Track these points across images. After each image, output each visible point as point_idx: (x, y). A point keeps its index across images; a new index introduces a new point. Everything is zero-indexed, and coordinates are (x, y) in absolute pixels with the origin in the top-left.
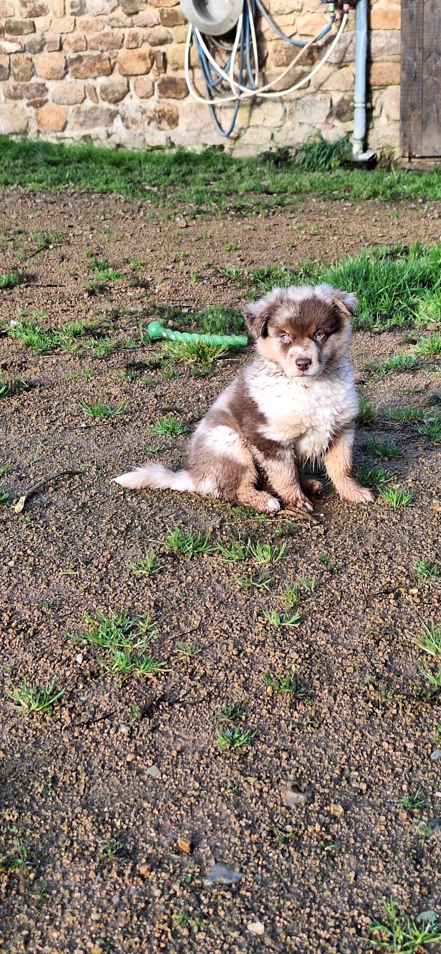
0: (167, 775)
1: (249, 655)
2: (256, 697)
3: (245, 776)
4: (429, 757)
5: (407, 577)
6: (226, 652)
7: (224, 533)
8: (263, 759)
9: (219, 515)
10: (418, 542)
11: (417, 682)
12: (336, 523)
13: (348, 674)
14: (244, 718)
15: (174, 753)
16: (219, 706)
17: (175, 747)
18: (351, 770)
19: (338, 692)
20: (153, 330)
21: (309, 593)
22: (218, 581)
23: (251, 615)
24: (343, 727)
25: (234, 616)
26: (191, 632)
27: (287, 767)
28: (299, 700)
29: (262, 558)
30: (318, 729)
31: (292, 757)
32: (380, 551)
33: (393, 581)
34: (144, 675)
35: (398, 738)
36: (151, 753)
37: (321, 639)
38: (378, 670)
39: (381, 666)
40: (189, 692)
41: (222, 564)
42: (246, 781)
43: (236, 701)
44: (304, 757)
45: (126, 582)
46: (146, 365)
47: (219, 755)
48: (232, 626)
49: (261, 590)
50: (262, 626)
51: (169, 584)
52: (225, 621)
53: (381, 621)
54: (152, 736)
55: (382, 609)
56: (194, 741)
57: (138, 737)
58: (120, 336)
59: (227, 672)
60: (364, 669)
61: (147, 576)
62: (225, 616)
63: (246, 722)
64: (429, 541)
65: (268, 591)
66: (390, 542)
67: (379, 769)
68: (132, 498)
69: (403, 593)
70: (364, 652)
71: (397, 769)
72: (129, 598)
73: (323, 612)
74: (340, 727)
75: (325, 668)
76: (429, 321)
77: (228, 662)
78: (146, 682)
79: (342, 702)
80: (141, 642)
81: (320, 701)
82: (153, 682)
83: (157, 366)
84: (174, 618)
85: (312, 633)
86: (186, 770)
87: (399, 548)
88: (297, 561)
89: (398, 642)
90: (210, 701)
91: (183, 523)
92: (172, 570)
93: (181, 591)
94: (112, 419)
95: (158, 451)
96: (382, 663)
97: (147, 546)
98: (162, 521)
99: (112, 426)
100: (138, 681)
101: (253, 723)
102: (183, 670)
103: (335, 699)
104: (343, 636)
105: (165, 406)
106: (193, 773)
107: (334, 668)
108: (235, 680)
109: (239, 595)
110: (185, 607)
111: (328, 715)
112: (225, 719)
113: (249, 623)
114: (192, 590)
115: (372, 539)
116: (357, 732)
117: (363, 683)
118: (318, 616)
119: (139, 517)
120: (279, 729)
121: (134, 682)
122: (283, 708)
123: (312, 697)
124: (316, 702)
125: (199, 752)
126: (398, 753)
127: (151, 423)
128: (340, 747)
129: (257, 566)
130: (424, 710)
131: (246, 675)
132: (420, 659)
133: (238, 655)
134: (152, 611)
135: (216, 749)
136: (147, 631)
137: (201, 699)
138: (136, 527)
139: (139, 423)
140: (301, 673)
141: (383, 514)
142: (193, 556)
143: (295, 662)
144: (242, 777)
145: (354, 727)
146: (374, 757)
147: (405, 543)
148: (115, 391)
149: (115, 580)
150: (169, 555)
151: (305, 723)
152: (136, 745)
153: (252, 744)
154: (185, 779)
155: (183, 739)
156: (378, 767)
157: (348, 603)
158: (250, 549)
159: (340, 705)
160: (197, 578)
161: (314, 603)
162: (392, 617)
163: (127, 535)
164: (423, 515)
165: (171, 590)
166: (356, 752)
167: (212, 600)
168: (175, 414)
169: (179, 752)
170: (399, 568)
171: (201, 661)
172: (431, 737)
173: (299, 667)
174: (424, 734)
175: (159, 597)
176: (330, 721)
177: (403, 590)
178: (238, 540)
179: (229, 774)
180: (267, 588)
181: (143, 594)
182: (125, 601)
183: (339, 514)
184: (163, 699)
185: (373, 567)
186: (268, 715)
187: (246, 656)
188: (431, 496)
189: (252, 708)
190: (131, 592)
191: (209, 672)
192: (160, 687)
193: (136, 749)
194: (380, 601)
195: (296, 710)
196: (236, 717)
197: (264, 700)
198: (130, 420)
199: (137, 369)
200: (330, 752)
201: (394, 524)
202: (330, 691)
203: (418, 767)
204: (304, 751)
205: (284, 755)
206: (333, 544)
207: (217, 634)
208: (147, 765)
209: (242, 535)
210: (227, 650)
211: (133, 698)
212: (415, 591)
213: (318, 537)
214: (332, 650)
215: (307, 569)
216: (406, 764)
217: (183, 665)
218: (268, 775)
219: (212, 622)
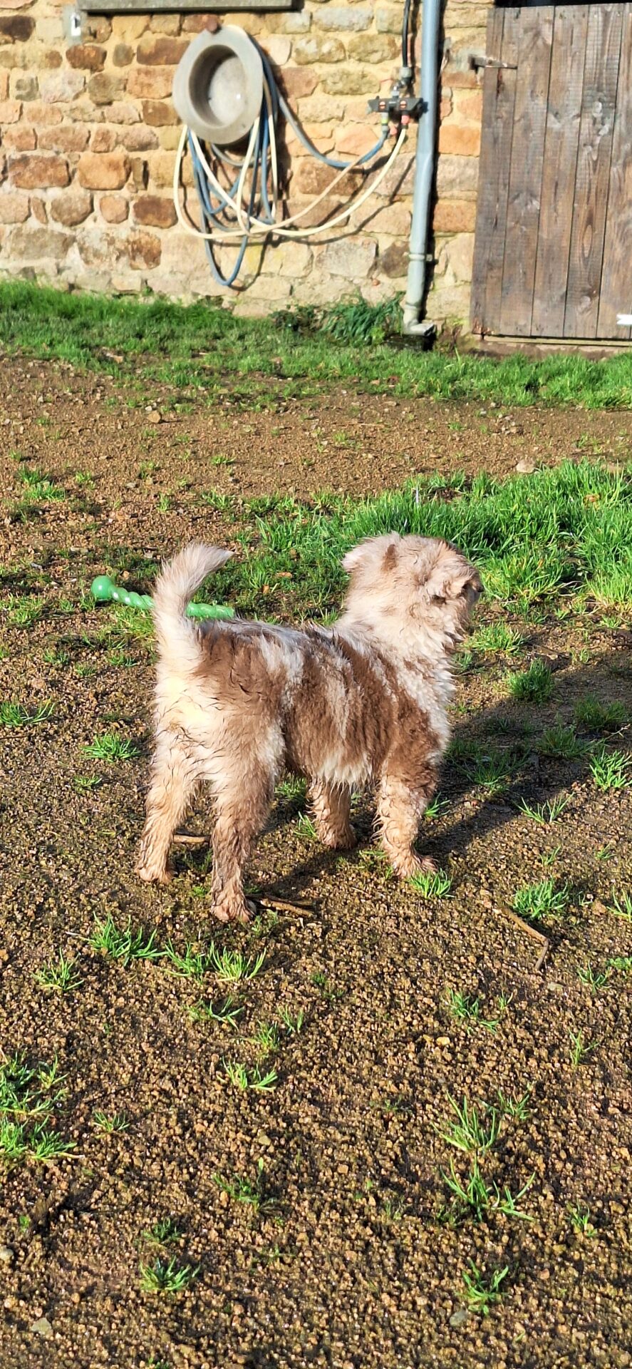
0: (62, 1334)
1: (198, 1135)
2: (203, 1208)
3: (177, 1342)
4: (448, 1322)
5: (438, 1016)
6: (164, 1127)
7: (178, 926)
8: (206, 1314)
9: (173, 895)
10: (455, 958)
11: (440, 1196)
12: (340, 919)
13: (340, 1174)
14: (182, 1242)
15: (76, 1298)
16: (148, 1220)
17: (79, 1286)
18: (332, 1338)
19: (323, 1205)
20: (100, 588)
21: (292, 1036)
22: (163, 1008)
23: (207, 1067)
24: (327, 1266)
25: (181, 1069)
26: (117, 1093)
27: (240, 1330)
28: (265, 1216)
29: (230, 974)
30: (290, 1265)
31: (249, 1314)
32: (400, 970)
33: (415, 1022)
34: (42, 1162)
35: (405, 1289)
36: (42, 1295)
37: (306, 1114)
38: (383, 1172)
39: (388, 1165)
40: (104, 1194)
41: (171, 980)
42: (178, 1351)
43: (173, 1213)
44: (266, 1313)
45: (28, 1001)
46: (86, 644)
47: (142, 1304)
48: (177, 1085)
49: (224, 1026)
50: (221, 1087)
51: (91, 1009)
52: (167, 1077)
53: (394, 1089)
54: (46, 1267)
55: (396, 1068)
56: (106, 1277)
57: (24, 1268)
58: (52, 593)
59: (164, 1163)
60: (364, 1167)
61: (59, 993)
62: (169, 1067)
63: (185, 1249)
64: (472, 959)
65: (233, 1028)
66: (415, 954)
67: (374, 1338)
68: (48, 860)
69: (428, 1044)
70: (366, 1139)
71: (400, 1339)
72: (31, 1030)
73: (312, 1068)
74: (323, 1263)
75: (308, 1163)
76: (493, 598)
77: (166, 1147)
78: (44, 1175)
79: (328, 1223)
80: (43, 1106)
81: (297, 1220)
82: (54, 1174)
83: (102, 646)
84: (93, 1066)
85: (294, 1102)
86: (91, 1327)
87: (426, 966)
88: (280, 980)
89: (415, 1125)
90: (135, 1212)
91: (119, 907)
92: (96, 985)
93: (108, 1020)
94: (30, 728)
95: (93, 786)
96: (391, 1160)
97: (65, 943)
98: (89, 901)
99: (29, 740)
100: (32, 1172)
101: (196, 1251)
102: (99, 1156)
103: (318, 1218)
104: (337, 1110)
105: (109, 711)
106: (102, 1333)
107: (320, 1165)
108: (175, 1177)
109: (191, 1032)
110: (112, 1049)
111: (307, 1243)
112: (155, 1243)
113: (202, 1081)
114: (124, 1021)
115: (390, 949)
116: (347, 1275)
117: (361, 1191)
118: (303, 1074)
119: (57, 893)
120: (234, 1263)
121: (26, 1174)
122: (241, 1229)
123: (286, 1211)
124: (291, 1222)
125: (112, 1298)
126: (404, 1313)
127: (86, 739)
128: (320, 1299)
129: (221, 985)
130: (446, 1242)
131: (191, 1170)
132: (445, 1155)
133: (182, 1136)
134: (62, 1052)
135: (138, 1292)
136: (52, 1087)
137: (121, 1207)
138: (50, 909)
139: (68, 738)
140: (272, 1171)
141: (408, 907)
142: (129, 963)
143: (265, 1152)
144: (173, 1344)
145: (343, 1267)
146: (368, 1318)
147: (437, 959)
148: (37, 683)
149: (12, 998)
150: (94, 960)
151: (272, 1256)
152: (20, 1279)
153: (192, 1288)
154: (89, 1343)
155: (91, 1272)
156: (373, 1334)
157: (348, 1054)
158: (212, 958)
159: (324, 1227)
160: (132, 1001)
161: (297, 1054)
162: (410, 1083)
163: (36, 922)
164: (465, 914)
165: (93, 1020)
166: (343, 1308)
167: (151, 1039)
168: (121, 726)
169: (82, 1296)
170: (426, 1000)
171: (127, 1143)
172: (453, 1288)
173: (269, 1159)
174: (443, 1283)
175: (76, 1031)
176: (308, 1254)
177: (428, 1038)
178: (197, 940)
179: (154, 1337)
180: (233, 1022)
181: (51, 1024)
182: (23, 1035)
183: (346, 903)
184: (66, 1205)
185: (388, 997)
186: (217, 1240)
187: (195, 1138)
188: (478, 884)
189: (195, 1226)
190: (34, 1020)
191: (137, 1162)
192: (64, 1185)
193: (19, 1288)
194: (395, 1054)
195: (260, 1232)
196: (172, 1241)
197: (213, 1214)
198: (56, 732)
199: (72, 649)
200: (305, 1306)
201: (424, 925)
202: (312, 1202)
203: (431, 1337)
204: (266, 1303)
205: (238, 1310)
206: (332, 954)
207: (154, 1097)
208: (34, 1317)
209: (203, 932)
210: (167, 1126)
211: (22, 1201)
212: (445, 1041)
213: (312, 941)
214: (319, 1133)
215: (293, 994)
216: (414, 1332)
217: (102, 1147)
218: (211, 1342)
219: (149, 1075)
